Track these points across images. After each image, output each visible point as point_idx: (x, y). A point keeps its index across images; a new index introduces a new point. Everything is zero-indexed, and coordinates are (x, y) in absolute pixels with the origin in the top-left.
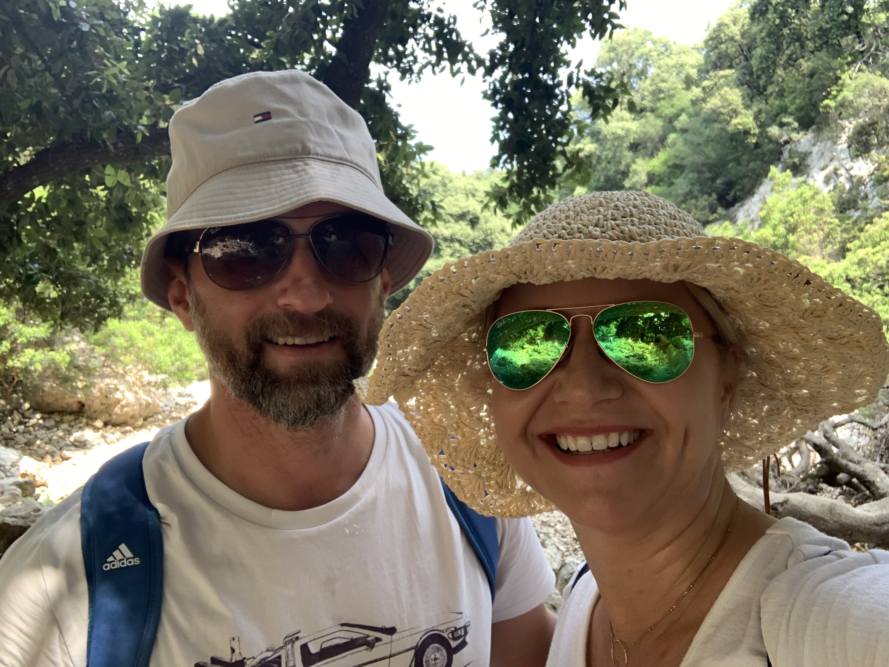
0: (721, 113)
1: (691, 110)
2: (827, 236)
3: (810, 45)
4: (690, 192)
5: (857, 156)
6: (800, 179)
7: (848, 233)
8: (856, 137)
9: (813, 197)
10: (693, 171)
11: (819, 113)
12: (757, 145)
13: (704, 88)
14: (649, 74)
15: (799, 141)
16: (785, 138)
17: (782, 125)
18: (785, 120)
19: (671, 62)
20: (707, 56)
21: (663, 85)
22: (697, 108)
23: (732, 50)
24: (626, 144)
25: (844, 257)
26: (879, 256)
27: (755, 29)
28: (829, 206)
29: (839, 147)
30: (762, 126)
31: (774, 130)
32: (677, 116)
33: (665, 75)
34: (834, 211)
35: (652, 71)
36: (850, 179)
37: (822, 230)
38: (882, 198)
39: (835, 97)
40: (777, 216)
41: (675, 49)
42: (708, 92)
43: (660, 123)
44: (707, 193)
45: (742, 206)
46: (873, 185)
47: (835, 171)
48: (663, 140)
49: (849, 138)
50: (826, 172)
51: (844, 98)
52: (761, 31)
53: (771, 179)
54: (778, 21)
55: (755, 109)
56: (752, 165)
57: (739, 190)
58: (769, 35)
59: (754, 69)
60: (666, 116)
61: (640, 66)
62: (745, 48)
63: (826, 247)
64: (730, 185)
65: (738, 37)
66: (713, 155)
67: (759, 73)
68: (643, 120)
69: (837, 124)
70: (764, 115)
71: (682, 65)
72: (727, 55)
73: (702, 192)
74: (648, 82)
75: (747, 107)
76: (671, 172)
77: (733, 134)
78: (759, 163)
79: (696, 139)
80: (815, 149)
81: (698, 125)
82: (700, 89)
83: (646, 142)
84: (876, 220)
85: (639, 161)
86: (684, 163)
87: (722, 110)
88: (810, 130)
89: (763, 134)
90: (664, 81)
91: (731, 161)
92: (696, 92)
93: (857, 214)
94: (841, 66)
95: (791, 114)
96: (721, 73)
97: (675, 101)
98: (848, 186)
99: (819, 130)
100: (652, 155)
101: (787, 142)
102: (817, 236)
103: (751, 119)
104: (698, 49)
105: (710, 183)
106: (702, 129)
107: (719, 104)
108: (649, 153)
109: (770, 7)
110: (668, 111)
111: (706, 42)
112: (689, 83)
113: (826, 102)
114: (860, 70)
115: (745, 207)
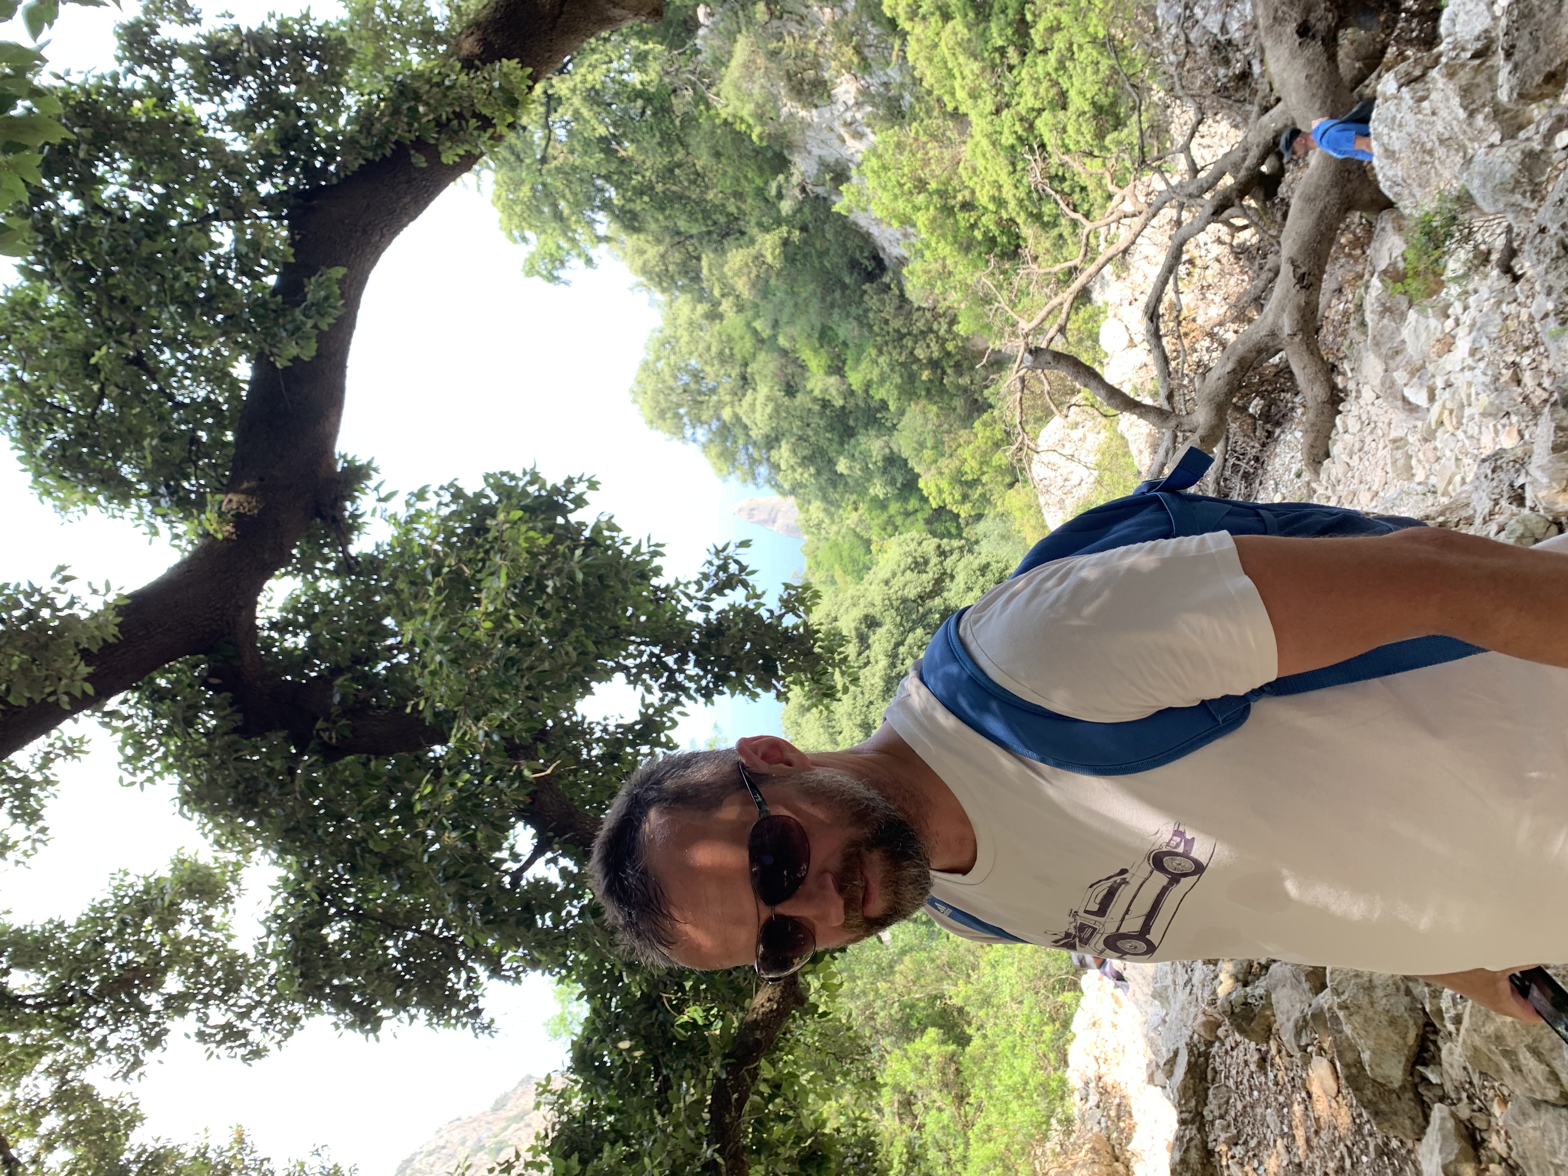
0: (758, 276)
1: (750, 313)
2: (934, 137)
3: (680, 155)
4: (857, 318)
5: (829, 96)
6: (854, 173)
7: (933, 109)
8: (804, 98)
9: (880, 157)
10: (831, 314)
11: (769, 147)
12: (804, 229)
13: (723, 296)
14: (699, 367)
15: (802, 174)
16: (797, 192)
17: (780, 196)
18: (773, 192)
19: (685, 338)
20: (682, 289)
21: (714, 349)
22: (748, 305)
23: (676, 257)
24: (786, 401)
25: (966, 115)
26: (967, 72)
27: (653, 226)
28: (892, 135)
29: (816, 120)
30: (779, 221)
31: (786, 207)
32: (755, 332)
33: (702, 346)
34: (901, 127)
35: (693, 362)
36: (858, 105)
37: (926, 143)
38: (888, 64)
39: (749, 126)
40: (901, 205)
41: (668, 332)
42: (728, 291)
43: (762, 356)
44: (862, 296)
45: (884, 249)
46: (870, 74)
47: (847, 125)
48: (784, 353)
49: (804, 107)
50: (847, 137)
51: (751, 115)
52: (657, 220)
53: (850, 211)
54: (646, 199)
55: (754, 231)
56: (829, 236)
57: (862, 252)
58: (662, 209)
59: (704, 229)
60: (754, 346)
61: (686, 378)
62: (677, 239)
63: (949, 139)
64: (854, 264)
65: (662, 249)
66: (811, 287)
67: (710, 222)
68: (757, 377)
69: (785, 123)
70: (764, 219)
71: (691, 324)
72: (684, 264)
73: (861, 302)
74: (708, 369)
75: (752, 241)
76: (829, 343)
77: (786, 259)
78: (827, 227)
79: (788, 309)
80: (816, 151)
81: (770, 306)
82: (724, 301)
83: (786, 375)
84: (917, 74)
85: (809, 386)
86: (818, 326)
87: (753, 276)
88: (790, 158)
89: (789, 221)
90: (709, 349)
91: (821, 263)
92: (726, 306)
93: (907, 96)
94: (710, 118)
95: (766, 183)
96: (705, 272)
97: (736, 335)
98: (869, 109)
99: (790, 146)
100: (803, 367)
101: (803, 190)
102: (933, 149)
103: (768, 237)
104: (672, 301)
105: (848, 292)
106: (776, 300)
107: (745, 278)
108: (800, 370)
109: (628, 207)
110: (748, 343)
111: (664, 290)
112: (714, 315)
113: (754, 137)
114: (718, 95)
115: (886, 245)
